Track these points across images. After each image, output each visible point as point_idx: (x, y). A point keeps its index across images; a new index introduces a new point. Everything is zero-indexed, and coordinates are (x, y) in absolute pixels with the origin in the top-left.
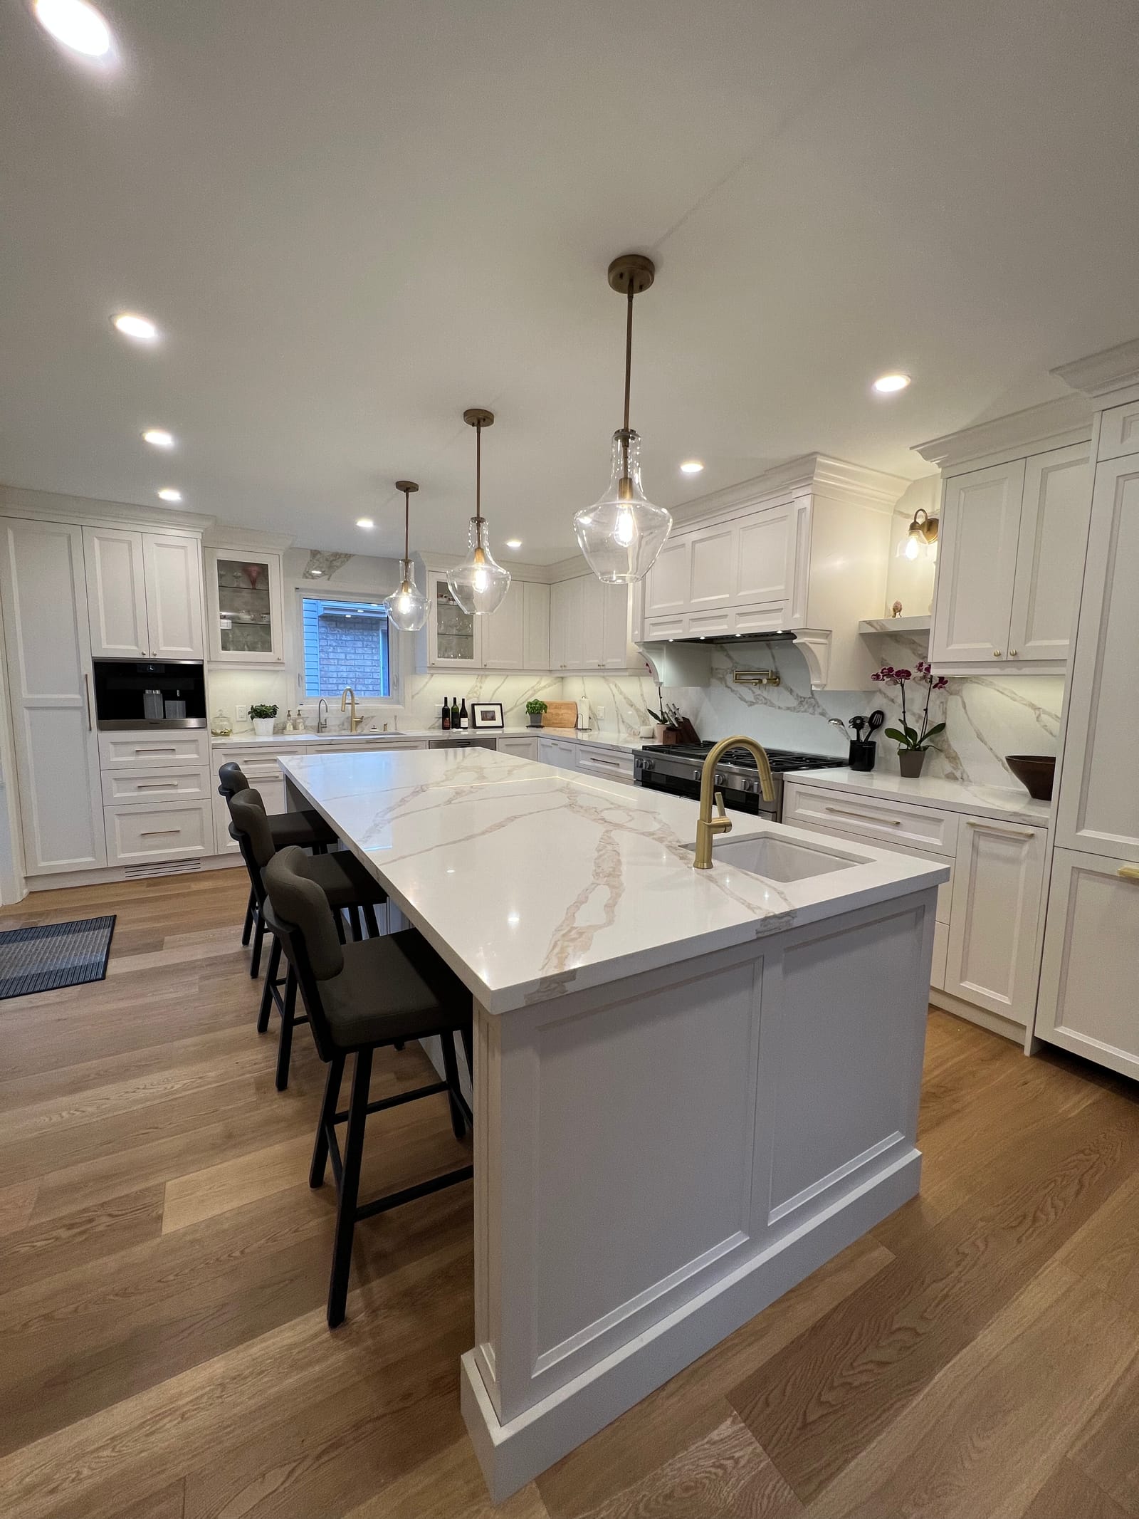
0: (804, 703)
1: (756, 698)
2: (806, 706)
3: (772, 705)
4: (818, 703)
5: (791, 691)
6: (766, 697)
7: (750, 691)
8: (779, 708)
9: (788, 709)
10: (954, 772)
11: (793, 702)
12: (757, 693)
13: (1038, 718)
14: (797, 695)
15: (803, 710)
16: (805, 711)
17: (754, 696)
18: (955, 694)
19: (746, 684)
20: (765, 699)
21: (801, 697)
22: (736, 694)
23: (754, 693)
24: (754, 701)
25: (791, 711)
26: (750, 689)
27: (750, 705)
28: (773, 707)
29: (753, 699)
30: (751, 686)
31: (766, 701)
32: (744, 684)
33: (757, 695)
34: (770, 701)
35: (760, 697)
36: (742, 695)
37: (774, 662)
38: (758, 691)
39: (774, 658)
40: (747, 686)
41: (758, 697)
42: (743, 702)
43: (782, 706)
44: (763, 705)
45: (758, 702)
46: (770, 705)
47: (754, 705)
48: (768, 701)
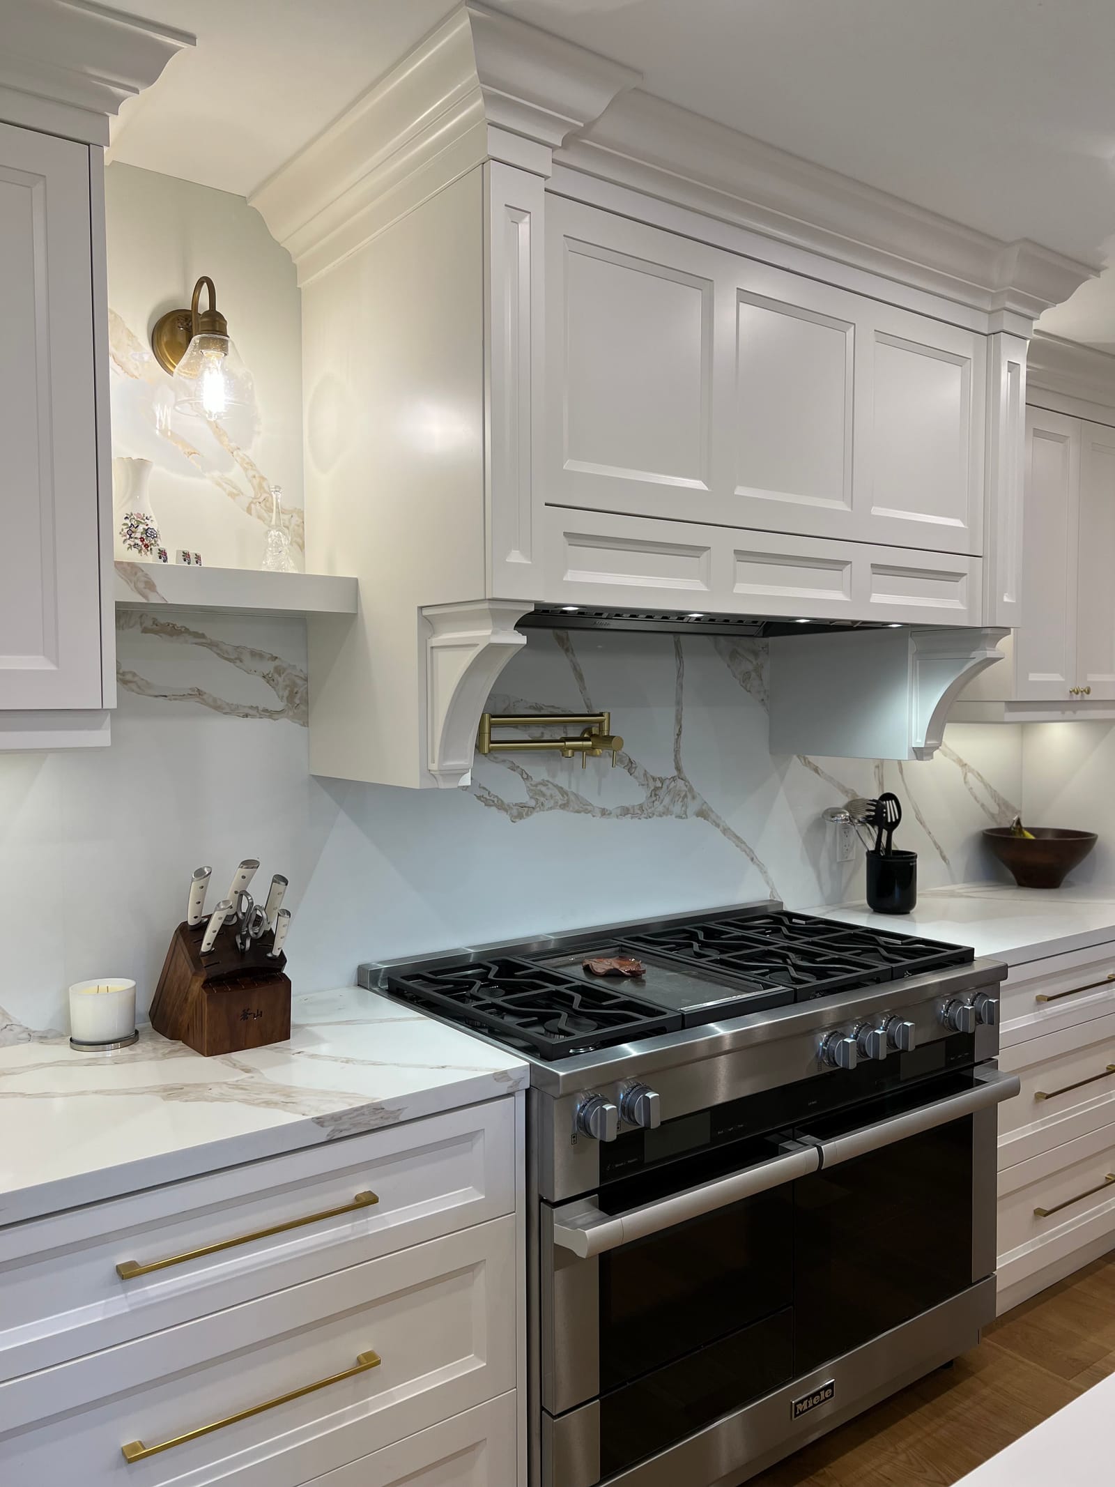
0: (662, 793)
1: (535, 792)
2: (667, 800)
3: (584, 808)
4: (691, 789)
5: (630, 766)
6: (566, 787)
7: (516, 775)
8: (604, 813)
9: (625, 811)
11: (638, 796)
12: (536, 779)
13: (965, 778)
14: (645, 774)
15: (661, 809)
16: (667, 812)
17: (529, 790)
19: (501, 757)
20: (561, 789)
21: (654, 779)
23: (528, 778)
24: (532, 803)
25: (634, 815)
26: (514, 768)
27: (516, 817)
28: (586, 811)
29: (525, 798)
30: (518, 760)
31: (566, 798)
32: (496, 755)
33: (536, 786)
34: (576, 796)
35: (548, 789)
36: (488, 788)
37: (583, 689)
38: (539, 772)
39: (580, 677)
40: (504, 761)
41: (543, 789)
42: (494, 808)
43: (610, 807)
44: (558, 812)
45: (542, 804)
46: (577, 808)
47: (531, 812)
48: (572, 797)
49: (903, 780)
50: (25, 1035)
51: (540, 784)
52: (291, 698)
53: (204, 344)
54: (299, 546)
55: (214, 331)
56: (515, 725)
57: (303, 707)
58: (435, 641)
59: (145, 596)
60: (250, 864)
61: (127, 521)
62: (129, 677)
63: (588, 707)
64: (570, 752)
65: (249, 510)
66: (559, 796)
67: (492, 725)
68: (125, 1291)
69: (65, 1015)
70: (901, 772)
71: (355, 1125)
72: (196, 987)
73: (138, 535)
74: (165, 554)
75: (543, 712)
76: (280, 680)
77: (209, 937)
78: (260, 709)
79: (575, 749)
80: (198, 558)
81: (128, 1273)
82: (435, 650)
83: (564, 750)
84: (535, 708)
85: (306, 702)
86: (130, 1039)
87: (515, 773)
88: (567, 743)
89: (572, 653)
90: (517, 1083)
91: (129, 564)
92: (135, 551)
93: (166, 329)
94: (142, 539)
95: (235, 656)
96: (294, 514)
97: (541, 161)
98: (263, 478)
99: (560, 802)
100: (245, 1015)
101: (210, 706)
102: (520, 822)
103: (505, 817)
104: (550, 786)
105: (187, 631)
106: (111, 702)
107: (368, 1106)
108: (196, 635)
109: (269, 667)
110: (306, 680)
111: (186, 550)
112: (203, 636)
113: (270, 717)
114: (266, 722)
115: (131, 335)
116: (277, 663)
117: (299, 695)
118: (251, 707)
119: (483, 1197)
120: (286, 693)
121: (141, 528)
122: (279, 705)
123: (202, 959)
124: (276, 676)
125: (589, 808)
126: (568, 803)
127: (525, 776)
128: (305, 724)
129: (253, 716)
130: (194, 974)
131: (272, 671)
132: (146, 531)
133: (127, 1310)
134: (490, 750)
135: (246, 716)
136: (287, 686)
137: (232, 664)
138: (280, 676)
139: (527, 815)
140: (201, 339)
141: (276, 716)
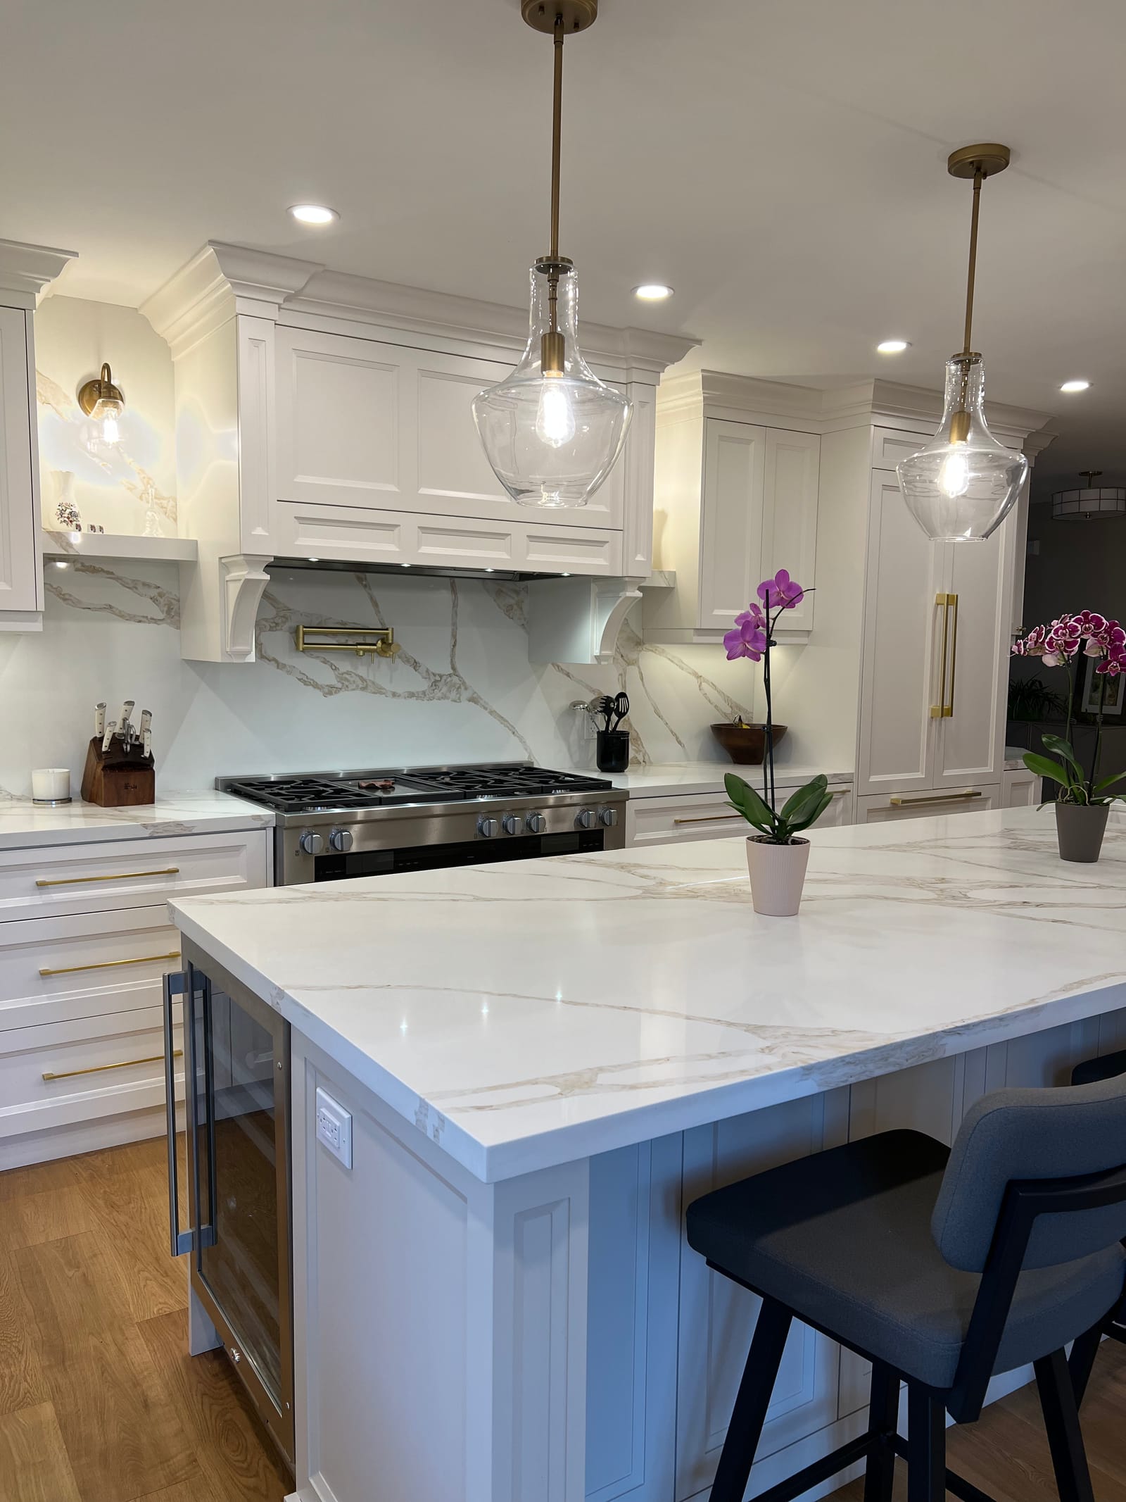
0: (439, 684)
1: (341, 678)
2: (445, 689)
3: (379, 691)
4: (464, 683)
5: (416, 665)
6: (364, 675)
8: (394, 695)
9: (411, 695)
10: (637, 755)
11: (424, 685)
12: (342, 670)
13: (700, 686)
14: (427, 671)
15: (439, 695)
16: (444, 697)
17: (337, 677)
18: (633, 664)
19: (316, 654)
20: (361, 677)
21: (434, 675)
22: (289, 673)
23: (336, 669)
24: (340, 685)
25: (418, 698)
26: (325, 662)
27: (327, 694)
28: (381, 693)
29: (334, 682)
30: (328, 657)
31: (365, 683)
32: (312, 653)
33: (343, 674)
34: (373, 683)
35: (352, 677)
36: (307, 674)
37: (378, 612)
38: (345, 666)
39: (375, 605)
40: (318, 657)
41: (347, 676)
42: (311, 687)
43: (399, 691)
44: (358, 692)
45: (347, 686)
46: (373, 690)
47: (339, 691)
48: (370, 683)
49: (644, 685)
50: (9, 797)
51: (345, 673)
52: (168, 612)
53: (104, 405)
54: (174, 519)
55: (110, 397)
56: (326, 634)
57: (176, 618)
58: (228, 578)
59: (68, 551)
60: (131, 703)
61: (60, 508)
62: (67, 597)
63: (382, 624)
64: (361, 653)
65: (141, 498)
66: (359, 682)
67: (305, 633)
68: (41, 894)
69: (31, 788)
70: (642, 680)
71: (166, 831)
72: (99, 770)
73: (66, 515)
74: (80, 526)
75: (347, 626)
76: (162, 600)
77: (106, 743)
78: (149, 617)
79: (365, 651)
80: (101, 529)
81: (41, 885)
82: (229, 583)
83: (357, 651)
84: (341, 624)
85: (179, 615)
86: (67, 800)
87: (327, 666)
88: (359, 647)
89: (370, 589)
90: (267, 822)
91: (57, 532)
92: (65, 524)
93: (88, 391)
94: (68, 518)
95: (133, 586)
96: (171, 500)
97: (272, 312)
98: (150, 479)
99: (361, 686)
100: (126, 787)
101: (119, 616)
102: (329, 697)
103: (319, 693)
104: (353, 675)
105: (102, 570)
106: (41, 608)
107: (173, 822)
108: (108, 572)
109: (154, 593)
110: (179, 601)
111: (92, 524)
112: (112, 573)
113: (155, 623)
114: (153, 626)
115: (66, 397)
116: (159, 590)
117: (174, 610)
118: (143, 617)
119: (245, 881)
120: (166, 609)
121: (68, 511)
122: (161, 616)
123: (103, 755)
124: (159, 598)
125: (384, 691)
126: (367, 685)
127: (334, 668)
128: (178, 628)
129: (144, 622)
130: (98, 763)
131: (156, 594)
132: (71, 513)
133: (41, 903)
134: (303, 649)
135: (140, 621)
136: (165, 605)
137: (130, 590)
138: (162, 598)
139: (336, 693)
140: (103, 401)
141: (158, 622)
